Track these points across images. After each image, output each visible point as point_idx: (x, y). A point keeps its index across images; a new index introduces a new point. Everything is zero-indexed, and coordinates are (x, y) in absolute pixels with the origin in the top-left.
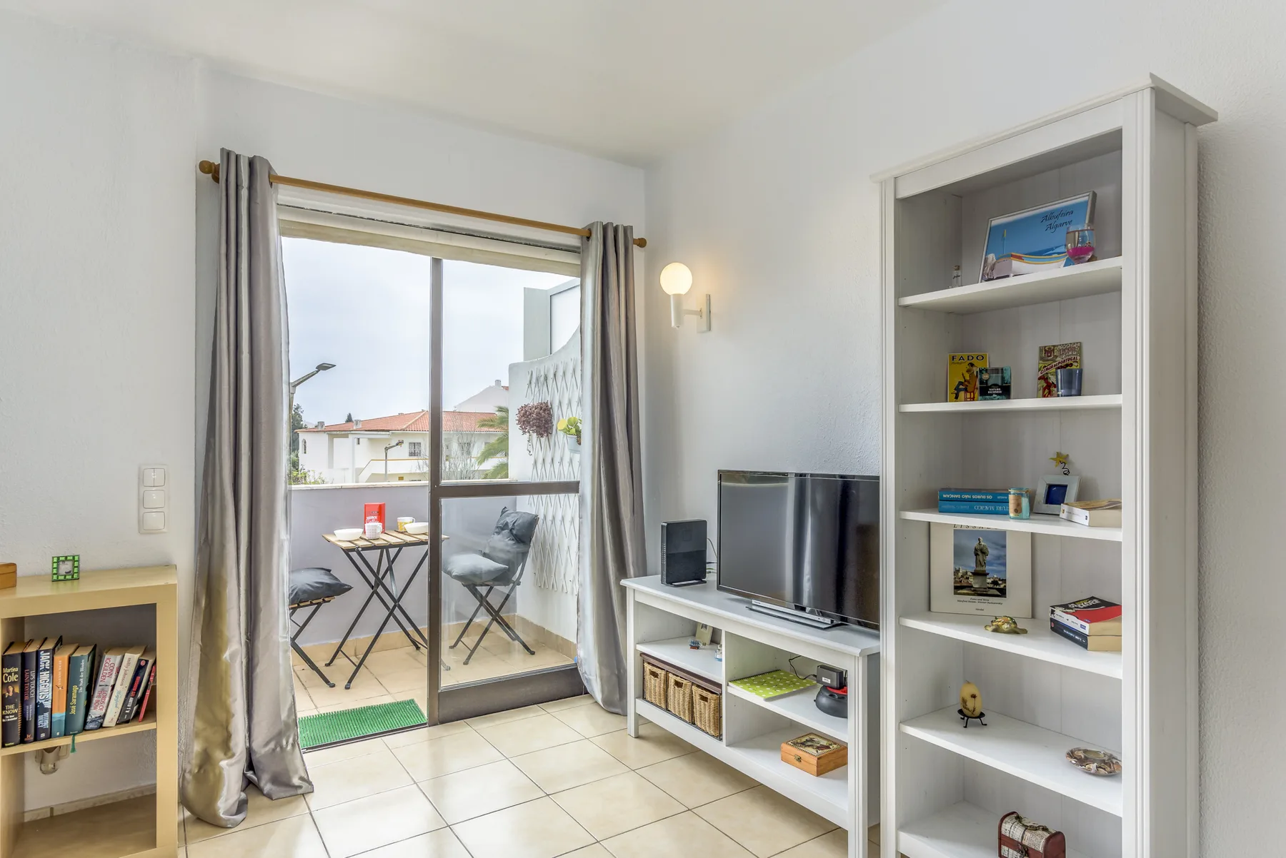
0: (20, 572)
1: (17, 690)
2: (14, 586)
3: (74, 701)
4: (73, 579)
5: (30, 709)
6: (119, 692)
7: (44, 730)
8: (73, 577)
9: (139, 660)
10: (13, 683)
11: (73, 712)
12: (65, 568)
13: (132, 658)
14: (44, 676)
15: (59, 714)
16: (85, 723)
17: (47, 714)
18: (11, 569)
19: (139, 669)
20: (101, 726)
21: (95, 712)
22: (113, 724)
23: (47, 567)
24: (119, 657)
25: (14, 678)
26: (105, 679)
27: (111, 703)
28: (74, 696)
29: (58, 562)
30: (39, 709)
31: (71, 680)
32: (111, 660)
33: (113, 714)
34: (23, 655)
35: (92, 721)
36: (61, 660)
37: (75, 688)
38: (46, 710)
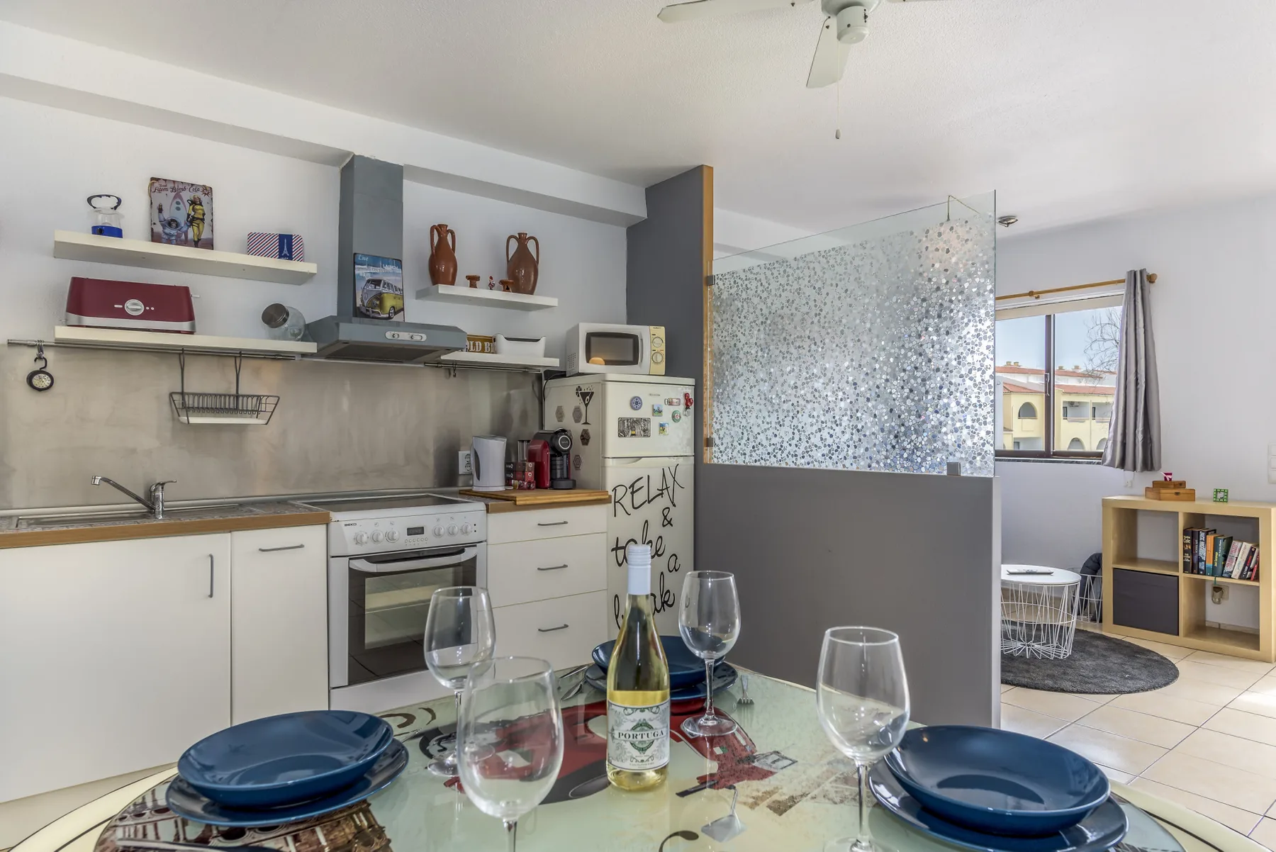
0: (1197, 495)
1: (1190, 548)
2: (1194, 500)
3: (1216, 560)
4: (1224, 501)
5: (1196, 557)
6: (1240, 562)
7: (1201, 570)
8: (1225, 500)
9: (1252, 548)
10: (1188, 544)
11: (1216, 565)
12: (1220, 495)
13: (1247, 546)
14: (1202, 544)
15: (1209, 564)
16: (1222, 573)
17: (1203, 563)
18: (1192, 492)
19: (1252, 553)
20: (1230, 577)
21: (1227, 569)
22: (1237, 577)
23: (1211, 494)
24: (1240, 544)
25: (1188, 541)
26: (1233, 553)
27: (1236, 566)
28: (1216, 557)
29: (1217, 492)
30: (1200, 560)
31: (1215, 549)
32: (1236, 544)
33: (1236, 572)
34: (1193, 532)
35: (1226, 573)
36: (1210, 538)
37: (1217, 554)
38: (1203, 561)
